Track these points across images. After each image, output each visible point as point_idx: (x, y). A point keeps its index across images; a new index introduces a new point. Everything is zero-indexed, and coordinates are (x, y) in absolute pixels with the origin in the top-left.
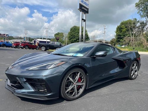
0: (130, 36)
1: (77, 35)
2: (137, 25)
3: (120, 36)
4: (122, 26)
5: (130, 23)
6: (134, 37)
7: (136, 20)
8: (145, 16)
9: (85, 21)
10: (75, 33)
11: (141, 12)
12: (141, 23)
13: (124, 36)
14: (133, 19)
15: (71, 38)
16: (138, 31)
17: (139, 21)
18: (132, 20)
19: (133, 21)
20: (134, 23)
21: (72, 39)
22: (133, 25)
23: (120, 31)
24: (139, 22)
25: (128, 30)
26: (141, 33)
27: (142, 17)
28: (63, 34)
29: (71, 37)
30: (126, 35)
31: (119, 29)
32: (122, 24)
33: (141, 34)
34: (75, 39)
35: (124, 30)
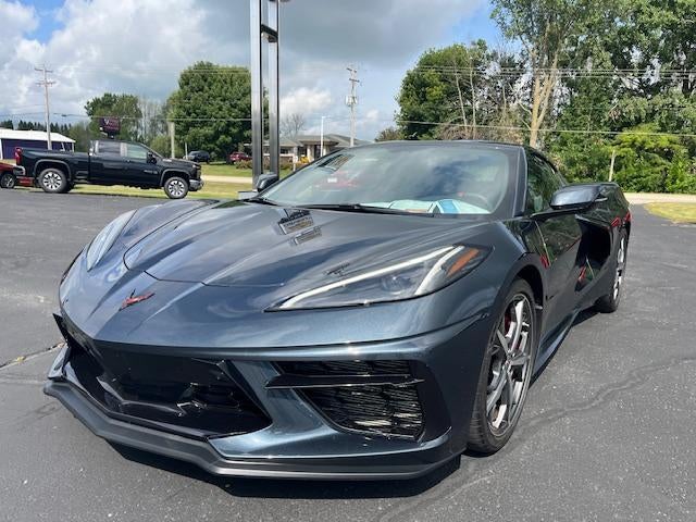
0: (460, 121)
1: (220, 109)
2: (487, 71)
3: (420, 117)
4: (427, 75)
5: (460, 63)
6: (474, 124)
7: (485, 48)
8: (520, 34)
9: (273, 36)
10: (206, 102)
11: (504, 9)
12: (503, 65)
13: (437, 119)
14: (474, 44)
15: (188, 126)
16: (489, 98)
17: (495, 54)
18: (468, 46)
19: (471, 51)
20: (476, 63)
21: (192, 130)
22: (471, 72)
23: (418, 94)
24: (493, 57)
25: (451, 94)
26: (504, 108)
27: (509, 34)
28: (134, 101)
29: (189, 119)
30: (446, 116)
31: (416, 87)
32: (427, 63)
33: (504, 114)
34: (209, 131)
35: (436, 92)
